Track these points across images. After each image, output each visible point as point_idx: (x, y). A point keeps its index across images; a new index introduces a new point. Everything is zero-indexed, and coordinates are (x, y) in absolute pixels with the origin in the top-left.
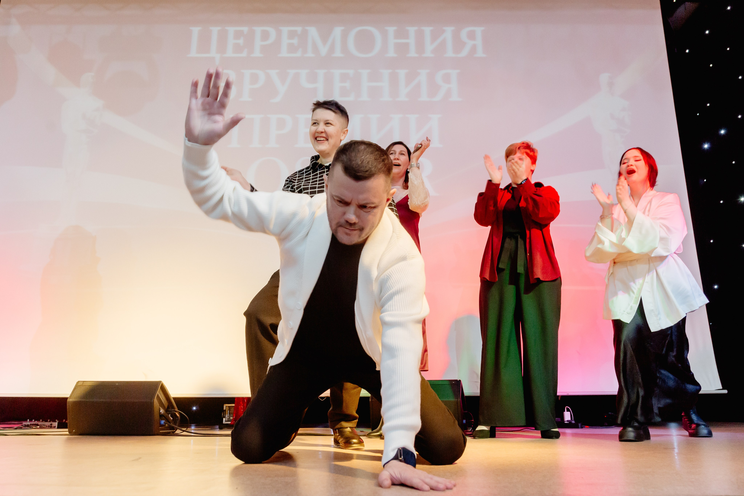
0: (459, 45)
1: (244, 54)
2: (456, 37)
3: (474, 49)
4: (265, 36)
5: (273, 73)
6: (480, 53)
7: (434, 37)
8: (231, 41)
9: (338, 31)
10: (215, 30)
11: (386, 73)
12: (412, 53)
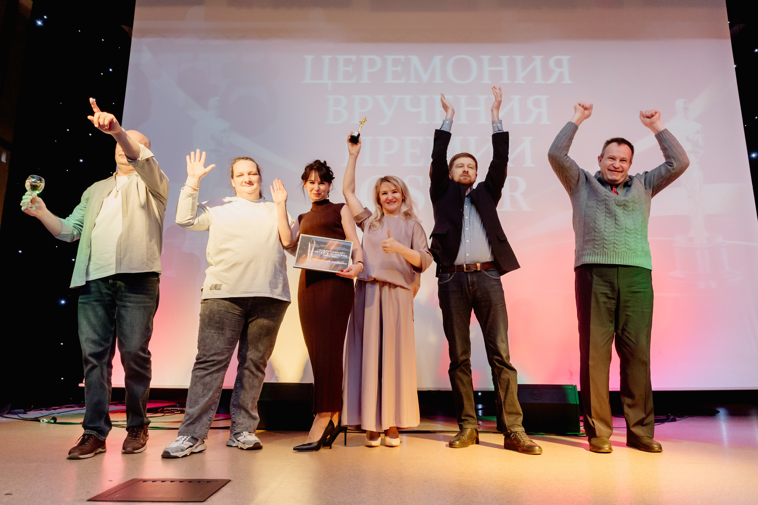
0: (547, 72)
1: (354, 81)
2: (545, 65)
3: (561, 76)
5: (380, 98)
6: (567, 80)
7: (525, 65)
8: (341, 69)
9: (437, 60)
10: (327, 58)
11: (482, 98)
12: (506, 80)
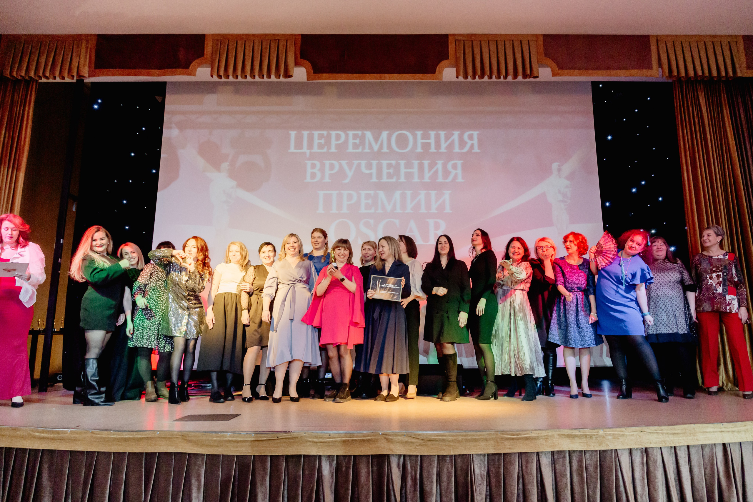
0: (462, 144)
1: (325, 150)
2: (461, 137)
3: (472, 145)
4: (338, 137)
5: (344, 163)
6: (476, 150)
7: (447, 138)
8: (316, 141)
9: (385, 134)
10: (305, 133)
11: (416, 163)
12: (433, 149)
